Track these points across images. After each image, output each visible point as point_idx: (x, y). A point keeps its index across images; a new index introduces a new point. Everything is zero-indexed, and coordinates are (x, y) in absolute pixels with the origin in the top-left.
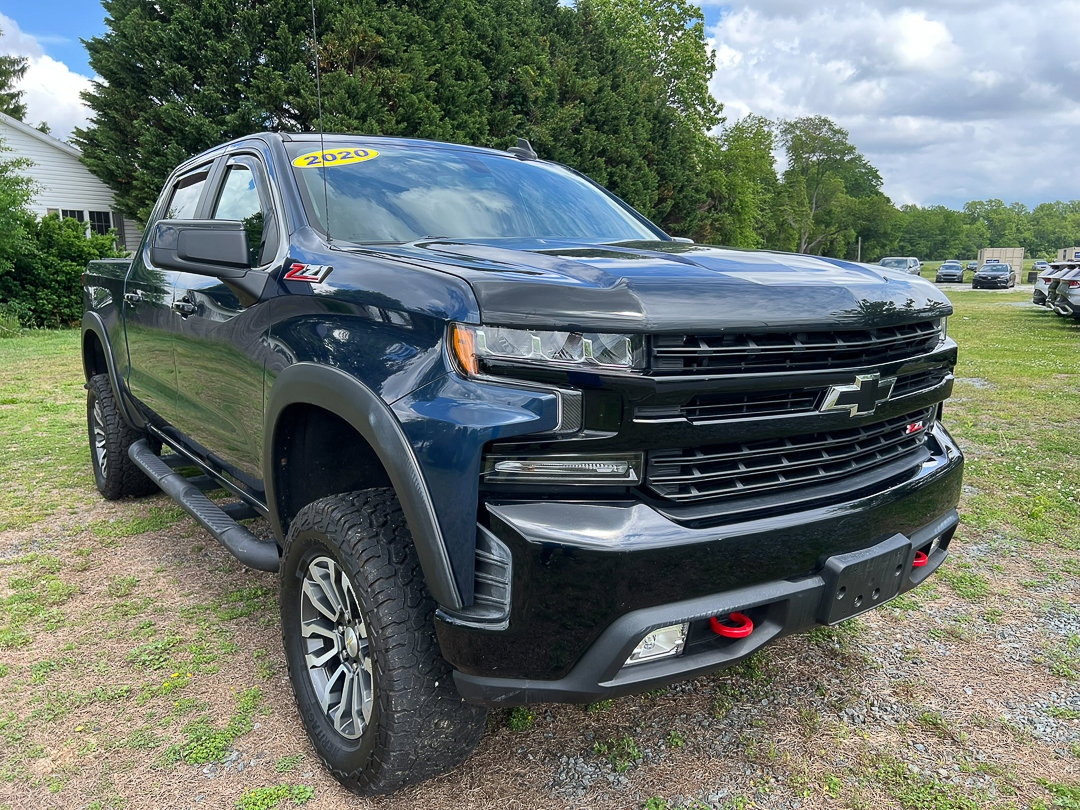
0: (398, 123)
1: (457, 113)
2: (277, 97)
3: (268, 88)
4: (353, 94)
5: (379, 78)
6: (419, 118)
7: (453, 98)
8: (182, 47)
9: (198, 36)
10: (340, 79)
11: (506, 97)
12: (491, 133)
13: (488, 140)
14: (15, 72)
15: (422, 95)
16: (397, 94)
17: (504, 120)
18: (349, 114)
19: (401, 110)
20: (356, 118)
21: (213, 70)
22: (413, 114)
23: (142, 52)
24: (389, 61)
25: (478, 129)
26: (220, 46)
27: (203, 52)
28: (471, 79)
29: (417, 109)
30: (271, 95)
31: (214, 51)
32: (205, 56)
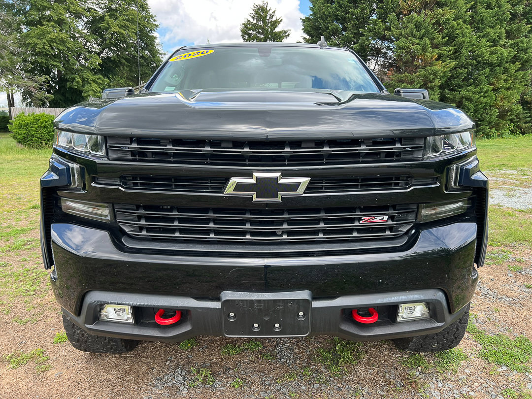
0: (443, 38)
1: (484, 28)
2: (379, 32)
3: (375, 29)
4: (418, 26)
5: (435, 15)
6: (457, 34)
7: (482, 20)
8: (338, 15)
9: (346, 8)
10: (413, 18)
11: (522, 15)
12: (508, 37)
13: (505, 42)
14: (285, 37)
15: (460, 21)
16: (445, 22)
17: (519, 30)
18: (414, 37)
19: (446, 31)
20: (418, 38)
21: (351, 23)
22: (453, 32)
23: (320, 20)
24: (444, 5)
25: (498, 36)
26: (355, 12)
27: (347, 15)
28: (497, 7)
29: (456, 29)
30: (376, 32)
31: (353, 14)
32: (348, 17)
